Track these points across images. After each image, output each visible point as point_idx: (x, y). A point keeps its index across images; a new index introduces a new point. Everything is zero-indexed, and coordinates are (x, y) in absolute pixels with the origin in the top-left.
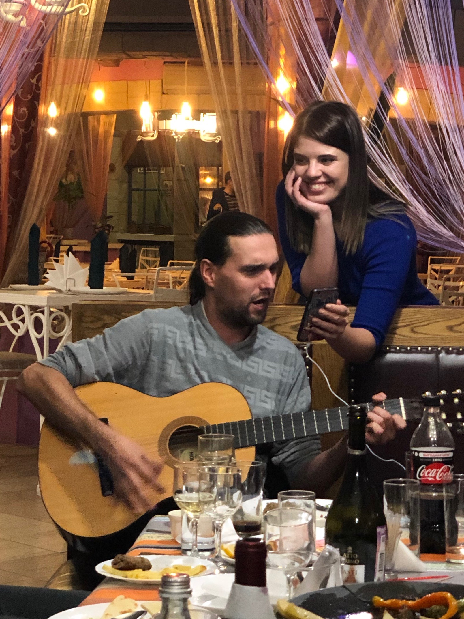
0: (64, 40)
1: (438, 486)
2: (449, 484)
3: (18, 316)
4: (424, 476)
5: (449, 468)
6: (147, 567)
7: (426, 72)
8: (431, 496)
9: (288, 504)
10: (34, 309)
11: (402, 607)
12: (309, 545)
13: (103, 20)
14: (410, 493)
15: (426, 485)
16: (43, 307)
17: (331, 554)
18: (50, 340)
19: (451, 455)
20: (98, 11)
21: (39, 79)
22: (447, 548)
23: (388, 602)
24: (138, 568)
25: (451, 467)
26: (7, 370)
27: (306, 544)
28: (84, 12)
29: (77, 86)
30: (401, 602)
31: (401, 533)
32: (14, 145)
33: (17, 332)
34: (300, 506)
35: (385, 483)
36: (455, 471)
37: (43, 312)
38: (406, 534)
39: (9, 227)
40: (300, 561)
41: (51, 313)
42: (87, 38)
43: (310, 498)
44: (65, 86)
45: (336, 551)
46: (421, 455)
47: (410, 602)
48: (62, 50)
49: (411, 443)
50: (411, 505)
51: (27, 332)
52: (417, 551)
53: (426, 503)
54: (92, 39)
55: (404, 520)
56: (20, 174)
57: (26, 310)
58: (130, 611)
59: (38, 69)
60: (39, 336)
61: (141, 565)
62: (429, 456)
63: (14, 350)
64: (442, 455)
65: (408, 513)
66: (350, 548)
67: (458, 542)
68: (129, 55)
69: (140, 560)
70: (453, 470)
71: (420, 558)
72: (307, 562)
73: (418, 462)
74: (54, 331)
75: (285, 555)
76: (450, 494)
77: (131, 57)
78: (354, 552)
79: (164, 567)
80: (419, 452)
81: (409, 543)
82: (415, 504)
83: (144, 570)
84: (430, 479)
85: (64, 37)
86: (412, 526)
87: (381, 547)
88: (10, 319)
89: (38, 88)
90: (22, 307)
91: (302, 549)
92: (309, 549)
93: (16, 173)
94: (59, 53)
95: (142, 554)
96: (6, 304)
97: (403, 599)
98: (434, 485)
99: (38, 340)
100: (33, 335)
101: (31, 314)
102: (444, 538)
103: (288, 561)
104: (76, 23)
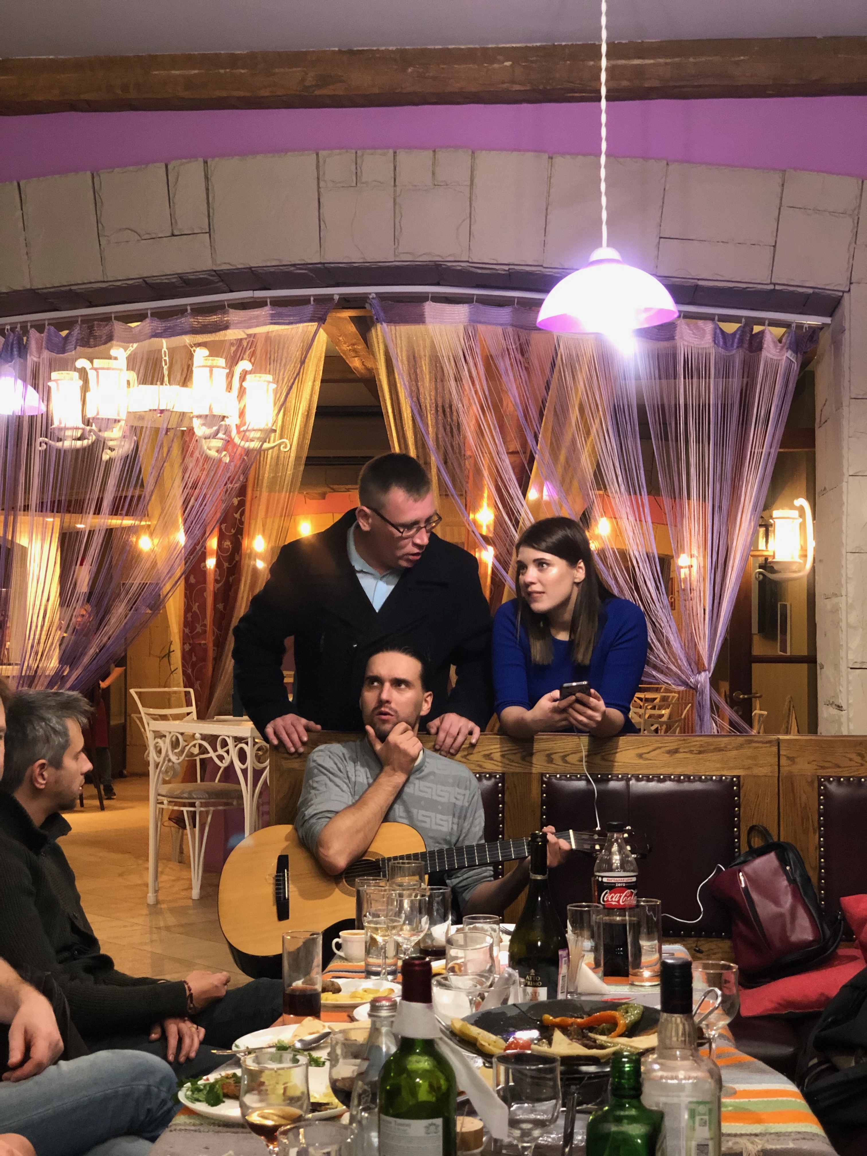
0: (266, 475)
1: (622, 910)
2: (631, 908)
3: (222, 748)
4: (608, 901)
5: (632, 893)
6: (337, 990)
7: (616, 504)
8: (615, 920)
9: (475, 928)
10: (238, 740)
11: (572, 1025)
12: (491, 966)
13: (305, 455)
14: (594, 917)
15: (610, 910)
16: (247, 738)
17: (510, 975)
18: (255, 771)
19: (634, 879)
20: (300, 445)
21: (242, 514)
22: (631, 971)
23: (558, 1020)
24: (328, 991)
25: (635, 892)
26: (212, 800)
27: (488, 967)
28: (285, 447)
29: (280, 520)
30: (570, 1020)
31: (584, 956)
32: (219, 578)
33: (222, 762)
34: (487, 931)
35: (568, 907)
36: (639, 895)
37: (247, 743)
38: (590, 957)
39: (215, 659)
40: (481, 984)
41: (255, 743)
42: (289, 472)
43: (495, 923)
44: (268, 520)
45: (516, 973)
46: (605, 880)
47: (579, 1020)
48: (265, 484)
49: (595, 869)
50: (595, 929)
51: (232, 762)
52: (601, 974)
53: (610, 927)
54: (294, 474)
55: (588, 944)
56: (225, 608)
57: (230, 741)
58: (318, 1032)
59: (242, 504)
60: (244, 767)
61: (331, 989)
62: (613, 880)
63: (219, 781)
64: (625, 880)
65: (592, 937)
66: (533, 971)
67: (642, 965)
68: (332, 489)
69: (329, 983)
70: (636, 894)
71: (603, 980)
72: (489, 984)
73: (602, 887)
74: (259, 762)
75: (467, 977)
76: (633, 919)
77: (334, 491)
78: (536, 975)
79: (353, 990)
80: (602, 877)
81: (594, 966)
82: (599, 927)
83: (334, 993)
84: (614, 903)
85: (267, 472)
86: (595, 950)
87: (563, 970)
88: (215, 750)
89: (242, 523)
90: (227, 738)
91: (484, 971)
92: (490, 971)
93: (220, 606)
94: (261, 488)
95: (333, 977)
96: (212, 736)
97: (572, 1017)
98: (618, 909)
99: (242, 770)
100: (238, 765)
101: (236, 746)
102: (628, 962)
103: (471, 983)
104: (278, 457)
